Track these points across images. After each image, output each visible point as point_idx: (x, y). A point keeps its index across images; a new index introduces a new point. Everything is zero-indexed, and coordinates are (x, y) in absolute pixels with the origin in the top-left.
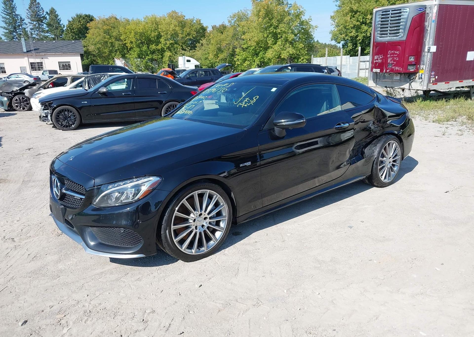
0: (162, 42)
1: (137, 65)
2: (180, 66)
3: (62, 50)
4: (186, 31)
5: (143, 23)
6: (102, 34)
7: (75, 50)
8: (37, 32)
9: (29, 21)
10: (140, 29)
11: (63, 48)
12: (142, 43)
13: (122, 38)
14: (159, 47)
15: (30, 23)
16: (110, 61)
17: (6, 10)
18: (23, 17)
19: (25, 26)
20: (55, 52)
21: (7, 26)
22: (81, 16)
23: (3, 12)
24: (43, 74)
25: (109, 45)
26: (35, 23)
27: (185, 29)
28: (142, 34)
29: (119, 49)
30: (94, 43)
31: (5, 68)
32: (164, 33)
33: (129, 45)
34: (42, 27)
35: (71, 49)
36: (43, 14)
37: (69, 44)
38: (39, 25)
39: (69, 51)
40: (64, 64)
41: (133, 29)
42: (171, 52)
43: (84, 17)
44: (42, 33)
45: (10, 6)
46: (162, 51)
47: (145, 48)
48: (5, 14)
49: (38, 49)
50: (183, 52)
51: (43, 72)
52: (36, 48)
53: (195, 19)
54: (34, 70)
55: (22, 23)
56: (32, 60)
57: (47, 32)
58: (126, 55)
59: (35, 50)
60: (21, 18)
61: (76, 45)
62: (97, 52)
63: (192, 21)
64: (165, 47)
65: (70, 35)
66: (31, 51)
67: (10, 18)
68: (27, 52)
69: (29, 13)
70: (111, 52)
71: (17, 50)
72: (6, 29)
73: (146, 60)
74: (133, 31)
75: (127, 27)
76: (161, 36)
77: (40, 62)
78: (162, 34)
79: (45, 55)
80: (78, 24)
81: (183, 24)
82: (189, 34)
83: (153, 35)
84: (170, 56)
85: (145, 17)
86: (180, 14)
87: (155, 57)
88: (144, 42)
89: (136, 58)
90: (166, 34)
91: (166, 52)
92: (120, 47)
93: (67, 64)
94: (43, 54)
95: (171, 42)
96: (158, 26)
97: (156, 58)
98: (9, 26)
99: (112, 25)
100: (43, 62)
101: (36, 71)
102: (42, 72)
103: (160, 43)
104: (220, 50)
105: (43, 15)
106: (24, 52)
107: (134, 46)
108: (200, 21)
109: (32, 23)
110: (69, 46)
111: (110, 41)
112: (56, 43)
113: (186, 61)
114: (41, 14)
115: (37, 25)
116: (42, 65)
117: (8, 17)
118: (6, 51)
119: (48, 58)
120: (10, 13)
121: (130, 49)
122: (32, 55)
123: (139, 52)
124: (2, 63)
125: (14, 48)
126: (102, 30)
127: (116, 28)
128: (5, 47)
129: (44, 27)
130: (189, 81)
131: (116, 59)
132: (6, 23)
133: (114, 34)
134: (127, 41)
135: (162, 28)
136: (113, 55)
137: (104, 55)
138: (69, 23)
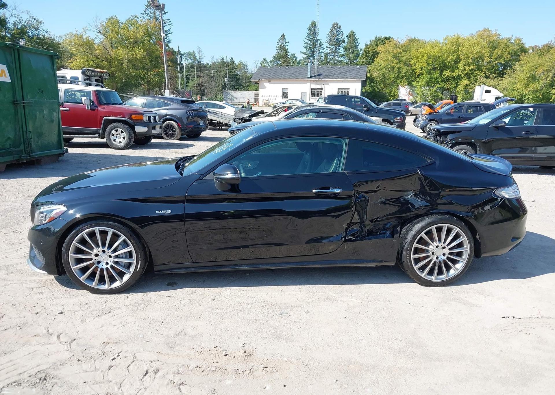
0: (460, 68)
1: (423, 94)
2: (475, 98)
3: (344, 76)
4: (497, 54)
5: (441, 45)
6: (390, 58)
7: (357, 76)
8: (332, 56)
9: (327, 45)
10: (435, 52)
11: (346, 73)
12: (434, 69)
13: (411, 63)
14: (455, 74)
15: (328, 47)
16: (393, 88)
17: (309, 36)
18: (322, 42)
19: (322, 50)
20: (337, 78)
21: (307, 51)
22: (379, 39)
23: (306, 37)
24: (318, 101)
25: (396, 70)
26: (332, 47)
27: (495, 51)
28: (436, 59)
29: (405, 76)
30: (380, 68)
31: (288, 93)
32: (465, 56)
33: (418, 71)
34: (339, 51)
35: (353, 75)
36: (342, 37)
37: (353, 70)
38: (336, 49)
39: (351, 77)
40: (343, 91)
41: (427, 52)
42: (469, 80)
43: (383, 39)
44: (337, 58)
45: (313, 31)
46: (457, 79)
47: (436, 74)
48: (307, 40)
49: (322, 74)
50: (485, 80)
51: (319, 99)
52: (319, 73)
53: (514, 38)
54: (313, 97)
55: (321, 47)
56: (314, 86)
57: (342, 56)
58: (414, 83)
59: (318, 75)
60: (321, 42)
61: (359, 70)
62: (381, 78)
63: (509, 40)
64: (463, 74)
65: (364, 59)
66: (314, 76)
67: (311, 43)
68: (311, 77)
69: (328, 38)
70: (397, 78)
71: (302, 75)
72: (305, 54)
73: (434, 89)
74: (426, 55)
75: (419, 50)
76: (461, 60)
77: (320, 88)
78: (462, 58)
79: (326, 81)
80: (374, 48)
81: (494, 45)
82: (500, 57)
83: (449, 59)
84: (467, 85)
85: (445, 37)
86: (493, 32)
87: (447, 86)
88: (438, 68)
89: (424, 86)
90: (468, 58)
91: (463, 81)
92: (408, 73)
93: (346, 91)
94: (325, 80)
95: (472, 67)
96: (458, 48)
97: (449, 87)
98: (308, 51)
99: (404, 48)
100: (324, 88)
101: (314, 98)
102: (317, 99)
103: (458, 68)
104: (533, 78)
105: (341, 39)
106: (308, 78)
107: (424, 72)
108: (520, 40)
109: (329, 48)
110: (353, 71)
111: (398, 66)
112: (341, 69)
113: (484, 91)
114: (340, 38)
115: (334, 49)
116: (321, 92)
117: (309, 42)
118: (292, 76)
119: (329, 84)
120: (312, 39)
121: (419, 75)
122: (314, 81)
123: (428, 80)
124: (286, 88)
125: (300, 73)
126: (392, 54)
127: (408, 52)
128: (293, 73)
129: (340, 51)
130: (450, 118)
131: (401, 87)
132: (306, 48)
133: (404, 58)
134: (417, 66)
135: (463, 50)
136: (398, 81)
137: (388, 82)
138: (365, 46)
